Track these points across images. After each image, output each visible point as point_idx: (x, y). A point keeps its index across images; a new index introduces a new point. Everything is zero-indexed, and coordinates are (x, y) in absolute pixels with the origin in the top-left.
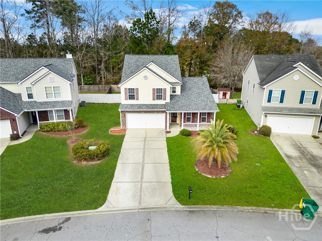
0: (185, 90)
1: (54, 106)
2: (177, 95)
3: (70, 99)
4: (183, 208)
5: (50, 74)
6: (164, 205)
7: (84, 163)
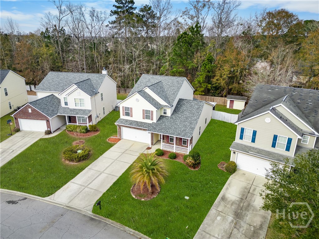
0: (178, 112)
1: (77, 114)
2: (167, 116)
3: (90, 109)
4: (91, 215)
5: (78, 90)
6: (82, 208)
7: (67, 162)
